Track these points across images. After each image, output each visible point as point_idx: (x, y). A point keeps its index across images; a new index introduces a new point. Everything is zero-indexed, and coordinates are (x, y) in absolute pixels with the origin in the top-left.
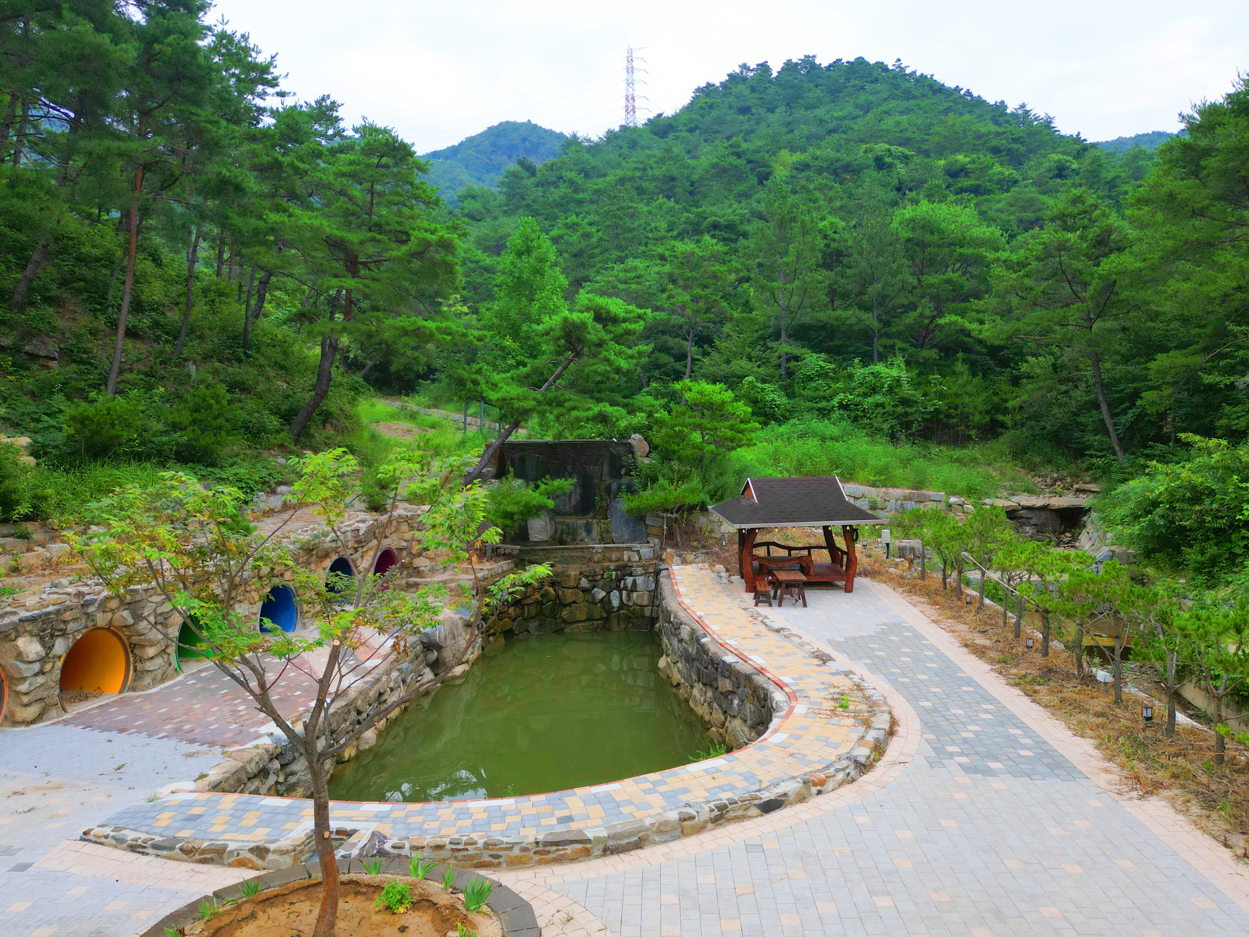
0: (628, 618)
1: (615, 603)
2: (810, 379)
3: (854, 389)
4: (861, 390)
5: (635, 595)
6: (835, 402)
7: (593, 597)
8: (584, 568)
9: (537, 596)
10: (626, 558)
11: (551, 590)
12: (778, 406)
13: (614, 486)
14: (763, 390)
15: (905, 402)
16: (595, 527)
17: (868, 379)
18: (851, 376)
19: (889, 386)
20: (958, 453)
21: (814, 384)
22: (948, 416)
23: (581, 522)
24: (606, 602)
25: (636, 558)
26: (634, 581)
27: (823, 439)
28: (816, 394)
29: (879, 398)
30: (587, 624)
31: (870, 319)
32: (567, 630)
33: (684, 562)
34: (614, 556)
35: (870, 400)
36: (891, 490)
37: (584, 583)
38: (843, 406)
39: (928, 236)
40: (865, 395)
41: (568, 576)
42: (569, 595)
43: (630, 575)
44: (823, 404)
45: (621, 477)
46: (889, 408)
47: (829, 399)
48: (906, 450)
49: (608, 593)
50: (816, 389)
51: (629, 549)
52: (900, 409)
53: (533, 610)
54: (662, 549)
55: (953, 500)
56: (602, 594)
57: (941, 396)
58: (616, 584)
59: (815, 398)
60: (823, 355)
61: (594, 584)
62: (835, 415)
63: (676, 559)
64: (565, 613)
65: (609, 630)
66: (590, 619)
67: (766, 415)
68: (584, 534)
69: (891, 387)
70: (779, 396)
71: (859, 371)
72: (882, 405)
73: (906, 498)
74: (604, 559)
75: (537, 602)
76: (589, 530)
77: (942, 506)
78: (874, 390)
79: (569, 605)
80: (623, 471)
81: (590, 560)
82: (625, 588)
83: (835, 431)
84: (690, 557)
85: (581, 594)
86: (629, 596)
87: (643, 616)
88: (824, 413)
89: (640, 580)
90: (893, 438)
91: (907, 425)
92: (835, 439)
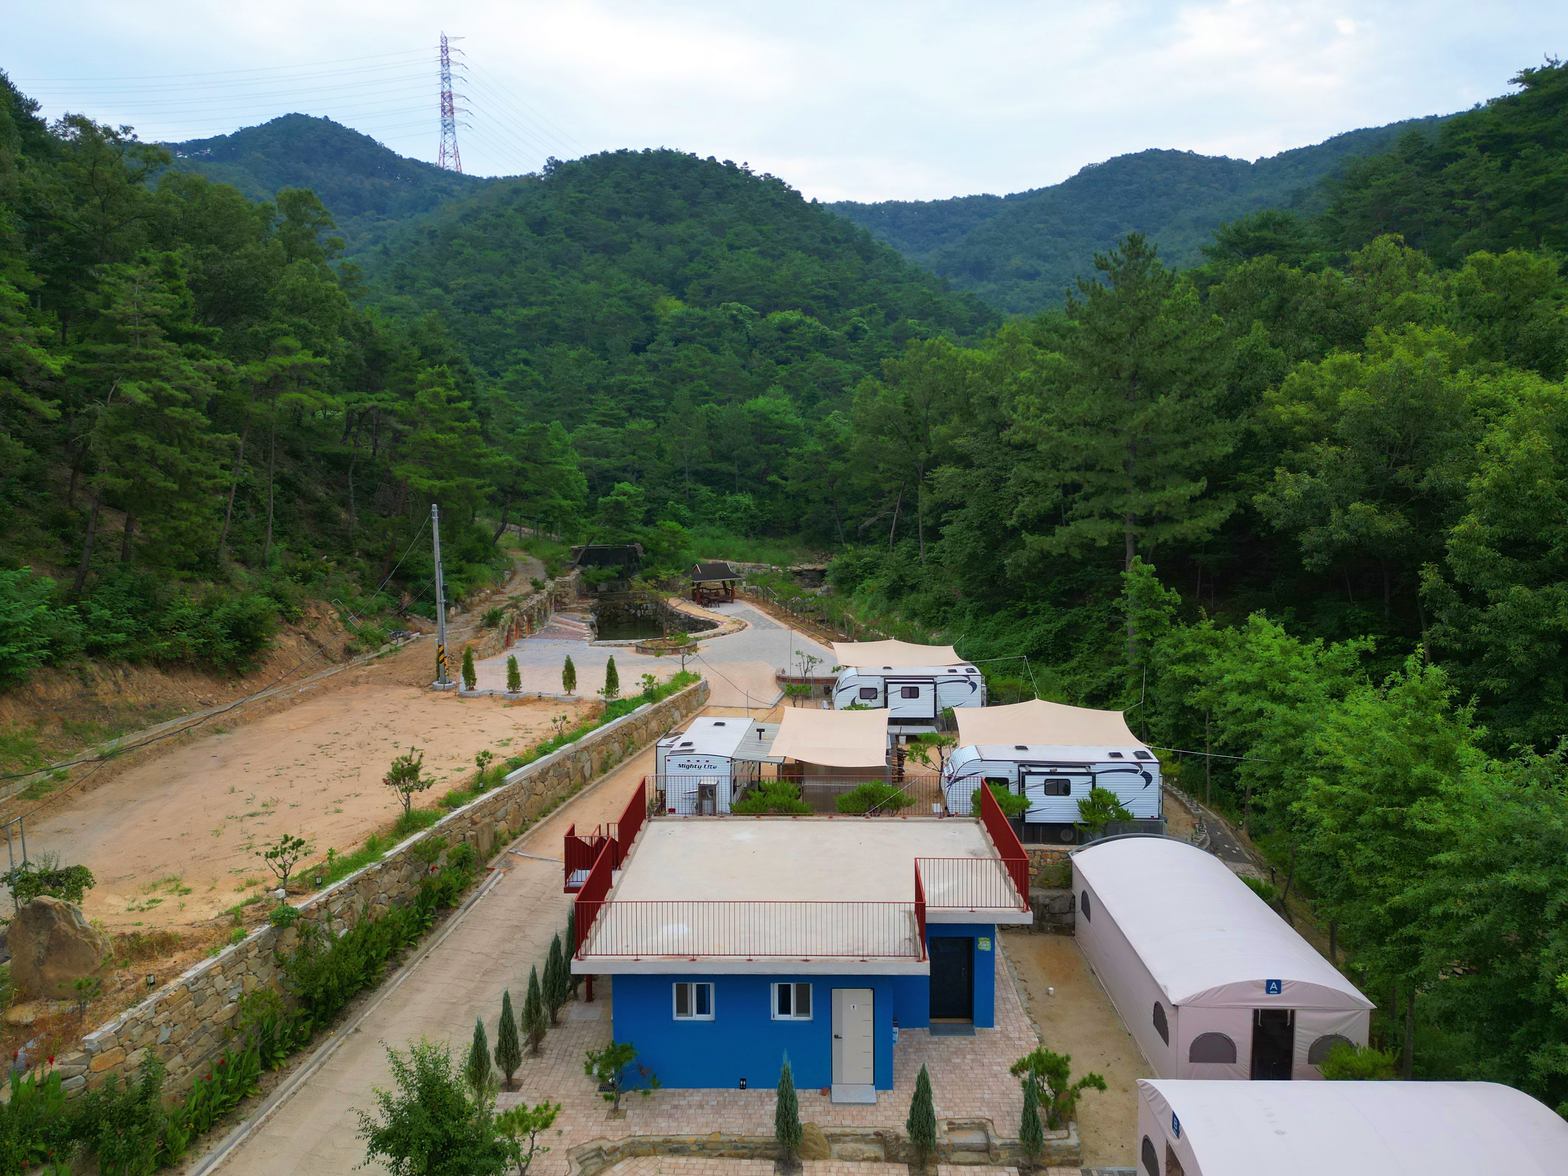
1: (639, 615)
2: (703, 502)
3: (727, 509)
4: (730, 510)
5: (647, 611)
6: (717, 516)
7: (631, 612)
8: (627, 601)
10: (643, 596)
11: (614, 610)
12: (688, 518)
14: (678, 509)
15: (752, 517)
16: (627, 584)
17: (734, 504)
18: (725, 501)
19: (744, 508)
20: (778, 542)
21: (705, 505)
22: (774, 523)
24: (635, 614)
27: (713, 538)
28: (707, 511)
29: (739, 514)
31: (734, 469)
34: (638, 596)
35: (735, 515)
36: (746, 563)
37: (627, 607)
38: (721, 519)
39: (763, 422)
40: (732, 512)
41: (621, 604)
43: (645, 603)
44: (710, 516)
45: (634, 562)
46: (744, 520)
47: (714, 514)
48: (753, 542)
49: (636, 611)
50: (706, 508)
52: (750, 521)
53: (607, 618)
55: (774, 568)
56: (634, 611)
57: (771, 512)
58: (639, 607)
59: (706, 513)
60: (709, 488)
61: (630, 607)
62: (718, 524)
68: (622, 587)
71: (729, 499)
72: (741, 518)
73: (753, 567)
74: (634, 597)
75: (609, 615)
77: (768, 571)
78: (737, 510)
79: (621, 616)
80: (634, 560)
81: (629, 597)
82: (643, 608)
83: (718, 532)
85: (626, 611)
86: (645, 612)
88: (712, 522)
89: (649, 605)
90: (747, 536)
91: (753, 528)
92: (718, 537)
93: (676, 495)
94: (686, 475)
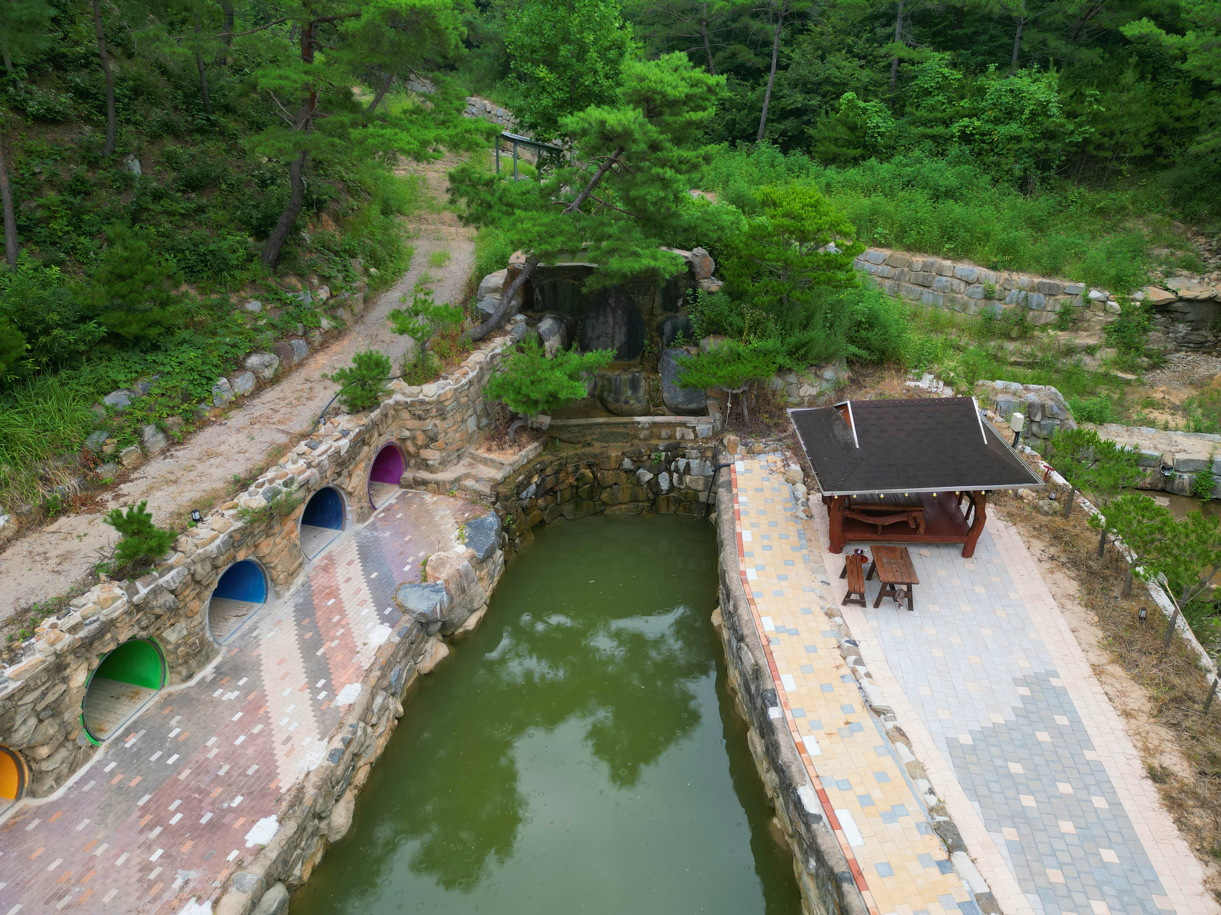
0: (678, 501)
1: (664, 485)
2: (928, 93)
3: (983, 111)
4: (991, 114)
5: (688, 478)
6: (955, 129)
7: (638, 479)
8: (627, 448)
9: (572, 480)
10: (678, 435)
11: (588, 473)
12: (881, 135)
13: (668, 327)
14: (865, 110)
15: (1050, 135)
16: (643, 383)
17: (1005, 99)
18: (981, 91)
19: (1031, 112)
21: (931, 101)
22: (1100, 147)
23: (626, 377)
24: (654, 484)
25: (692, 436)
26: (688, 465)
27: (937, 193)
28: (932, 116)
29: (1013, 128)
30: (631, 506)
32: (608, 511)
33: (751, 453)
34: (664, 433)
35: (1003, 130)
36: (1015, 276)
37: (627, 463)
38: (966, 138)
40: (997, 121)
41: (609, 458)
42: (609, 477)
43: (684, 456)
44: (940, 129)
45: (676, 310)
46: (1026, 144)
47: (949, 124)
48: (1039, 205)
49: (656, 475)
50: (932, 109)
51: (683, 424)
52: (1040, 146)
53: (567, 494)
54: (723, 430)
55: (1094, 294)
56: (648, 476)
57: (1095, 118)
58: (666, 466)
59: (931, 121)
60: (948, 55)
61: (638, 463)
62: (954, 150)
63: (741, 449)
64: (605, 496)
65: (657, 512)
66: (635, 500)
67: (865, 147)
68: (630, 393)
69: (1034, 115)
70: (885, 120)
71: (994, 84)
72: (1018, 139)
73: (1034, 289)
74: (651, 436)
75: (571, 486)
76: (634, 385)
77: (1077, 301)
78: (1010, 115)
79: (610, 487)
80: (680, 302)
81: (635, 437)
82: (677, 470)
83: (951, 178)
84: (759, 446)
85: (624, 476)
86: (680, 479)
87: (697, 501)
89: (695, 464)
90: (1025, 187)
91: (1044, 165)
92: (950, 194)
93: (865, 75)
94: (898, 25)
